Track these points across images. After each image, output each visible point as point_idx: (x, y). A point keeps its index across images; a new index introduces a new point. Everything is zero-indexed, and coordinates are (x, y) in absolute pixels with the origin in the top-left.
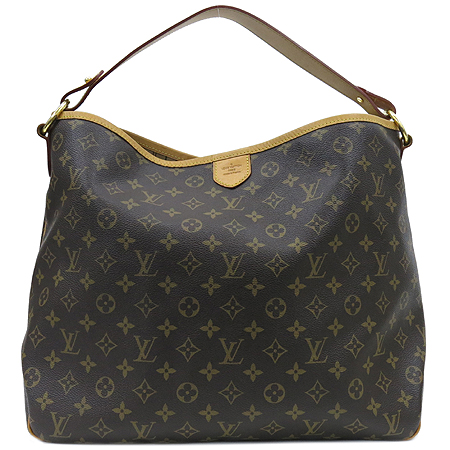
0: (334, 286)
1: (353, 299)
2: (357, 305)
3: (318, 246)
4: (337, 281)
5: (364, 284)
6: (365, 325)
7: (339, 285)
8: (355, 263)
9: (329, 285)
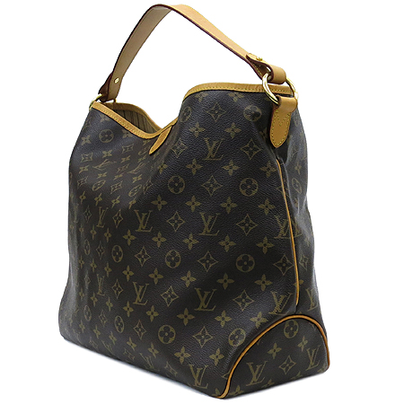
0: (159, 240)
1: (174, 254)
2: (177, 259)
3: (145, 203)
4: (162, 236)
5: (186, 241)
6: (184, 278)
7: (163, 240)
8: (180, 222)
9: (155, 239)
